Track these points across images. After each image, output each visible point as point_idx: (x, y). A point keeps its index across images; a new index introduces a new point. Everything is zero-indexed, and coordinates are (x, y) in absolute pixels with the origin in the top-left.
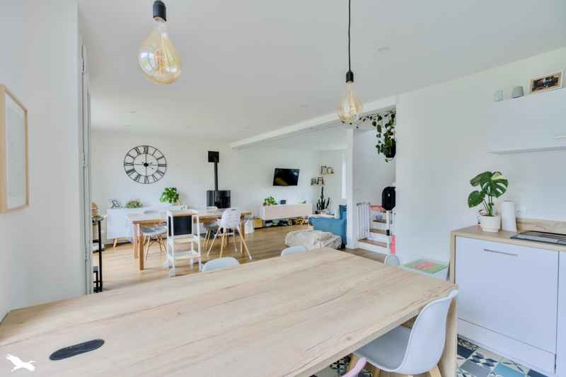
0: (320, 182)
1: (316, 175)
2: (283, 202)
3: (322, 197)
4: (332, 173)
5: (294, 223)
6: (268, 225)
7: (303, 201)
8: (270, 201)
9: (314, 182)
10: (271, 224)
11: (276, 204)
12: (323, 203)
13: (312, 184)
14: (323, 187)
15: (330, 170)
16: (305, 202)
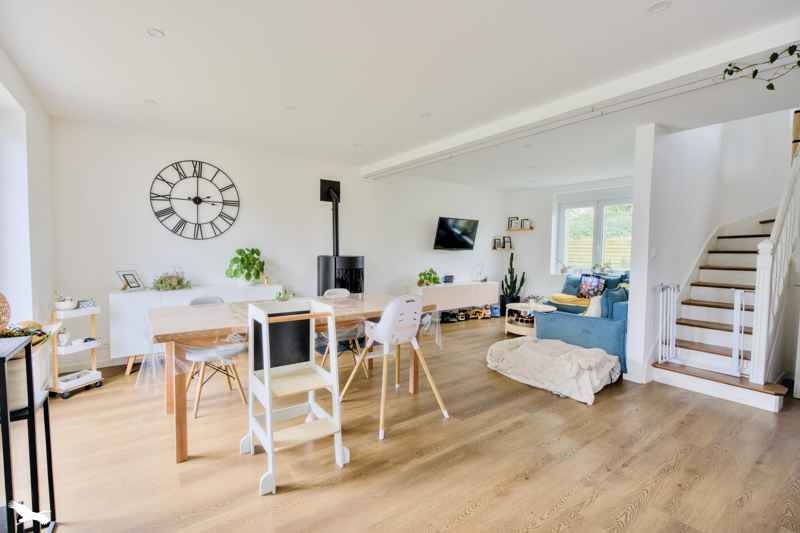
0: (507, 245)
1: (501, 232)
2: (448, 279)
3: (511, 271)
4: (531, 228)
5: (467, 317)
7: (483, 278)
8: (429, 278)
9: (498, 245)
11: (438, 282)
12: (514, 282)
13: (495, 248)
14: (512, 255)
15: (527, 224)
16: (485, 280)
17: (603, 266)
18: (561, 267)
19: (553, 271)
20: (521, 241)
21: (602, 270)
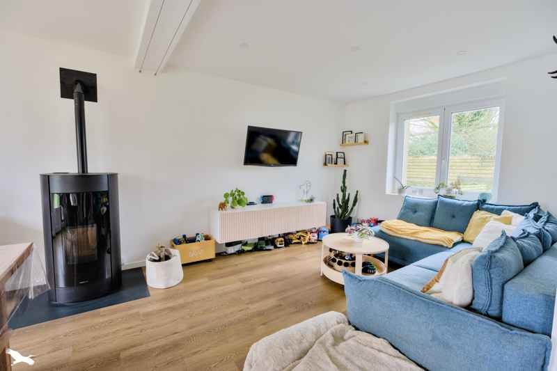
0: (340, 161)
1: (333, 148)
2: (267, 199)
3: (344, 189)
4: (366, 142)
5: (288, 242)
6: (231, 250)
7: (309, 198)
8: (238, 199)
9: (329, 160)
10: (237, 248)
11: (251, 204)
12: (346, 202)
13: (325, 164)
14: (345, 171)
15: (361, 138)
16: (311, 200)
17: (449, 186)
18: (398, 186)
19: (388, 191)
20: (357, 157)
21: (449, 190)
